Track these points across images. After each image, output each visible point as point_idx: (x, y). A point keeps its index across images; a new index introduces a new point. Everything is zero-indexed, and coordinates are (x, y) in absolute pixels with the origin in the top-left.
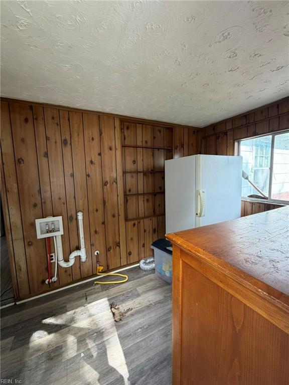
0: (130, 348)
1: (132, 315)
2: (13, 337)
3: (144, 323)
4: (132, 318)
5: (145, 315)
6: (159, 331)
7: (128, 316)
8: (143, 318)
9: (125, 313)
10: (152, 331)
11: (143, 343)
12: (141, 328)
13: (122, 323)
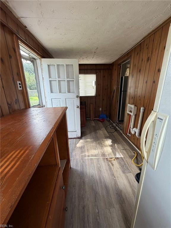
0: (93, 161)
1: (109, 165)
2: (108, 136)
3: (103, 169)
4: (107, 164)
5: (107, 171)
6: (96, 174)
7: (108, 163)
8: (105, 169)
9: (111, 163)
10: (97, 170)
11: (93, 165)
12: (100, 166)
13: (106, 160)
